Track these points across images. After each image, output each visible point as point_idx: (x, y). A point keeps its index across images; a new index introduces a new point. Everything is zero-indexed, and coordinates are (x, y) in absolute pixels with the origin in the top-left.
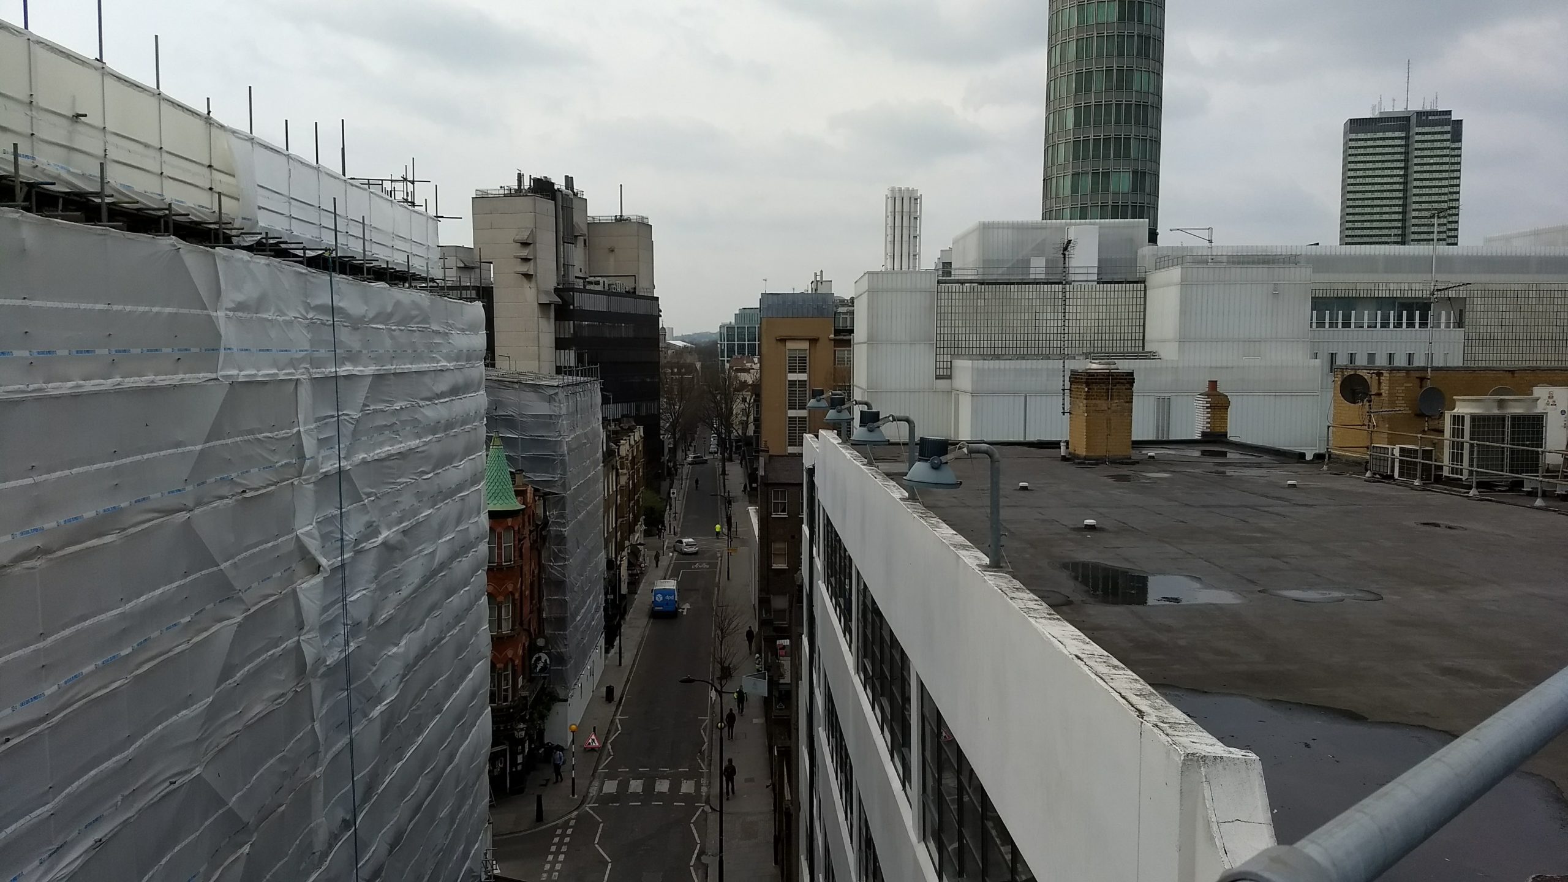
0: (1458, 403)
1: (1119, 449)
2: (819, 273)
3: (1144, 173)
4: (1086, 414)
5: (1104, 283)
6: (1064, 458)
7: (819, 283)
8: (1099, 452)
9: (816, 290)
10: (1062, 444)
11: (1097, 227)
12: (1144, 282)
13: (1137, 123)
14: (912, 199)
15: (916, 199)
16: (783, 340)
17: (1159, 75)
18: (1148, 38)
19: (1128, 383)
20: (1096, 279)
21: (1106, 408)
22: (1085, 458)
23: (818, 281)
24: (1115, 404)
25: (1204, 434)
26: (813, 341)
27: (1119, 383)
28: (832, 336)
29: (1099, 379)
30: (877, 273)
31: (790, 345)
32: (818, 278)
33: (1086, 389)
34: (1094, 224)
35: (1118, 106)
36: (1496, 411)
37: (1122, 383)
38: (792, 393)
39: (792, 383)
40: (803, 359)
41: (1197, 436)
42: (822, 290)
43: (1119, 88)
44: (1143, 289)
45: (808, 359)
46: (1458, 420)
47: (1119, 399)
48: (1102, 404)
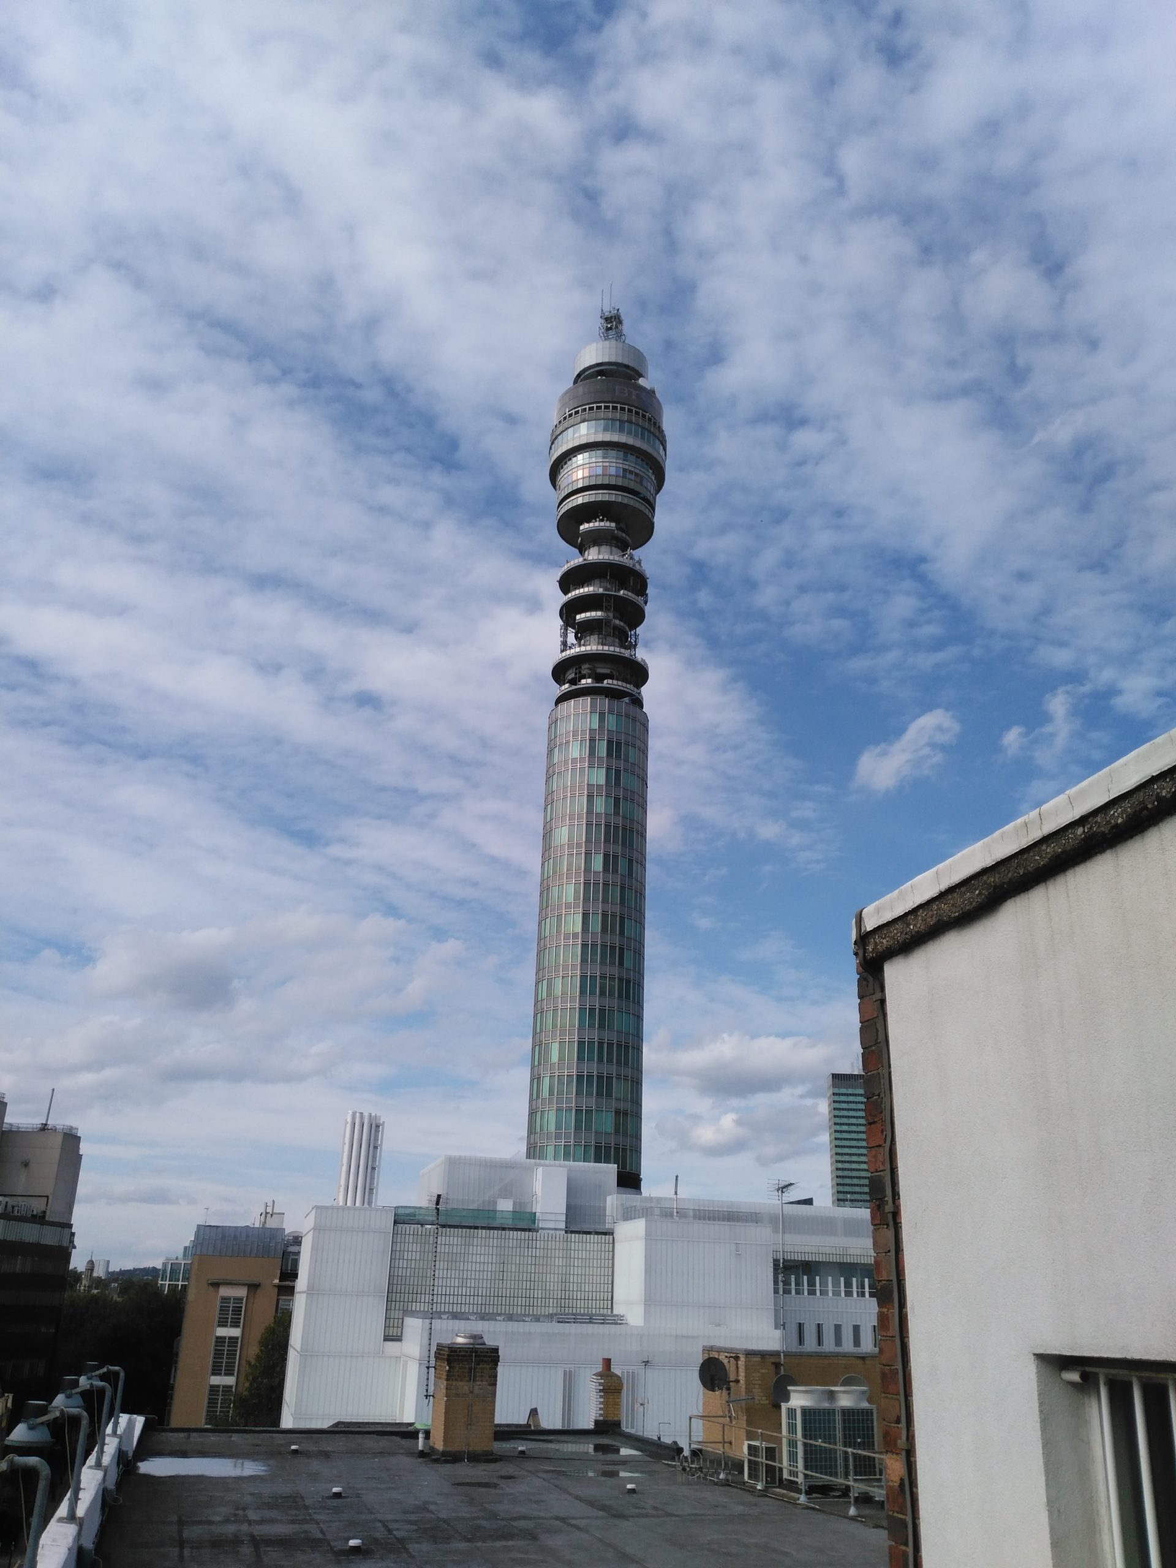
0: (792, 1395)
1: (482, 1442)
2: (270, 1204)
3: (625, 1114)
4: (445, 1398)
5: (572, 1232)
6: (422, 1454)
7: (269, 1215)
8: (458, 1446)
9: (263, 1225)
10: (421, 1436)
11: (566, 1169)
12: (612, 1234)
13: (619, 1062)
14: (374, 1126)
15: (378, 1126)
16: (216, 1285)
17: (639, 1018)
18: (628, 981)
19: (492, 1361)
20: (564, 1227)
21: (467, 1392)
22: (444, 1454)
23: (267, 1213)
24: (479, 1386)
25: (597, 1422)
26: (253, 1287)
27: (482, 1361)
28: (277, 1281)
29: (462, 1356)
30: (327, 1208)
31: (224, 1291)
32: (269, 1210)
33: (447, 1368)
34: (564, 1166)
35: (601, 1044)
36: (826, 1405)
37: (486, 1362)
38: (218, 1354)
39: (220, 1340)
40: (237, 1311)
41: (591, 1426)
42: (272, 1224)
43: (602, 1026)
44: (611, 1241)
45: (243, 1309)
46: (792, 1412)
47: (482, 1381)
48: (463, 1386)
